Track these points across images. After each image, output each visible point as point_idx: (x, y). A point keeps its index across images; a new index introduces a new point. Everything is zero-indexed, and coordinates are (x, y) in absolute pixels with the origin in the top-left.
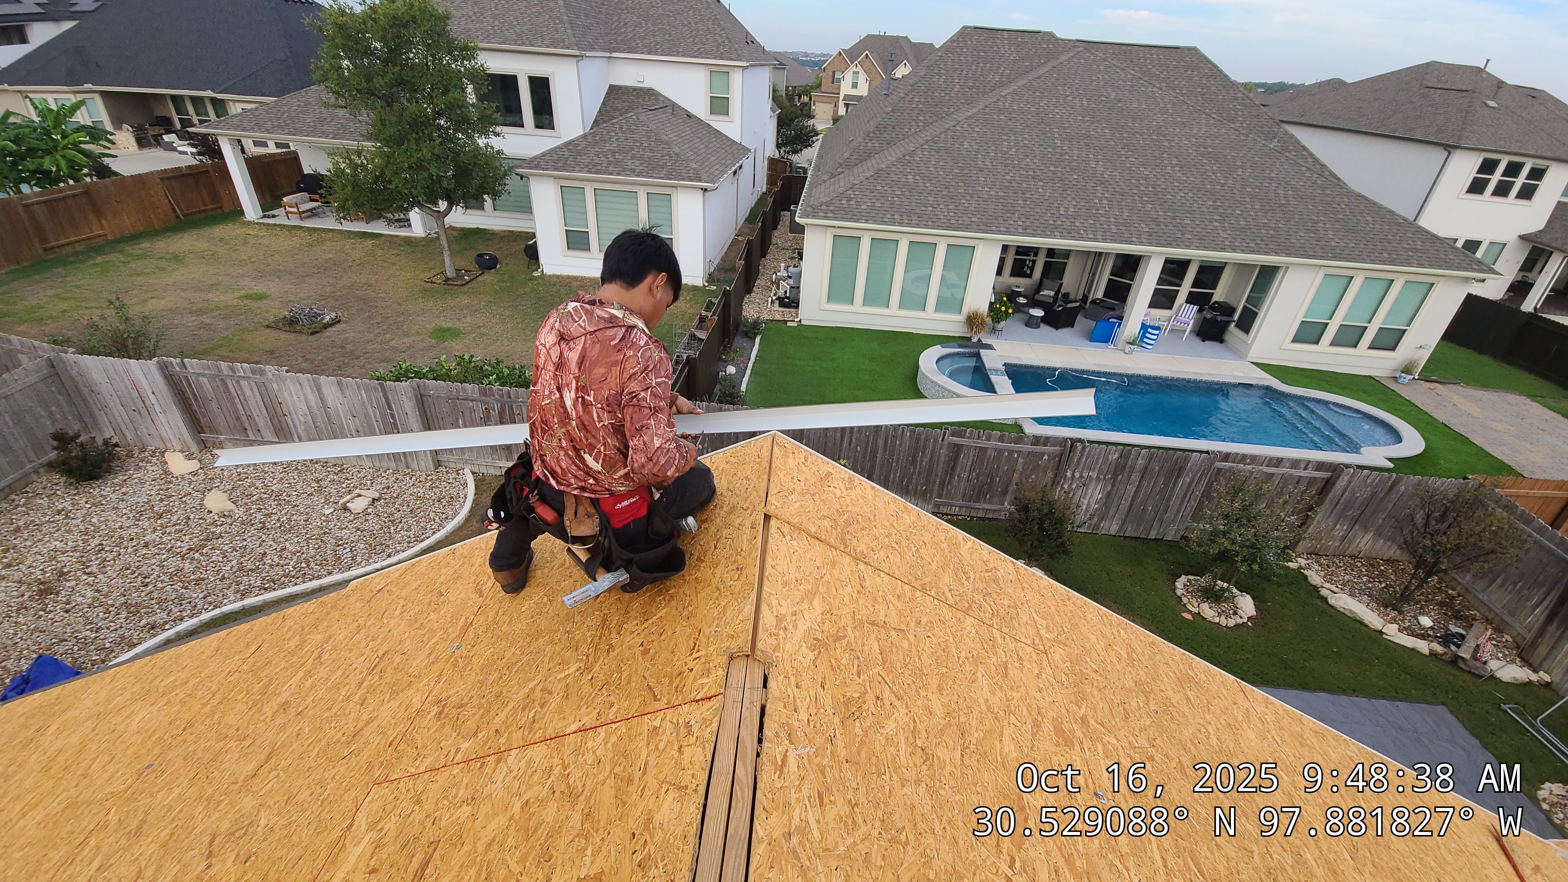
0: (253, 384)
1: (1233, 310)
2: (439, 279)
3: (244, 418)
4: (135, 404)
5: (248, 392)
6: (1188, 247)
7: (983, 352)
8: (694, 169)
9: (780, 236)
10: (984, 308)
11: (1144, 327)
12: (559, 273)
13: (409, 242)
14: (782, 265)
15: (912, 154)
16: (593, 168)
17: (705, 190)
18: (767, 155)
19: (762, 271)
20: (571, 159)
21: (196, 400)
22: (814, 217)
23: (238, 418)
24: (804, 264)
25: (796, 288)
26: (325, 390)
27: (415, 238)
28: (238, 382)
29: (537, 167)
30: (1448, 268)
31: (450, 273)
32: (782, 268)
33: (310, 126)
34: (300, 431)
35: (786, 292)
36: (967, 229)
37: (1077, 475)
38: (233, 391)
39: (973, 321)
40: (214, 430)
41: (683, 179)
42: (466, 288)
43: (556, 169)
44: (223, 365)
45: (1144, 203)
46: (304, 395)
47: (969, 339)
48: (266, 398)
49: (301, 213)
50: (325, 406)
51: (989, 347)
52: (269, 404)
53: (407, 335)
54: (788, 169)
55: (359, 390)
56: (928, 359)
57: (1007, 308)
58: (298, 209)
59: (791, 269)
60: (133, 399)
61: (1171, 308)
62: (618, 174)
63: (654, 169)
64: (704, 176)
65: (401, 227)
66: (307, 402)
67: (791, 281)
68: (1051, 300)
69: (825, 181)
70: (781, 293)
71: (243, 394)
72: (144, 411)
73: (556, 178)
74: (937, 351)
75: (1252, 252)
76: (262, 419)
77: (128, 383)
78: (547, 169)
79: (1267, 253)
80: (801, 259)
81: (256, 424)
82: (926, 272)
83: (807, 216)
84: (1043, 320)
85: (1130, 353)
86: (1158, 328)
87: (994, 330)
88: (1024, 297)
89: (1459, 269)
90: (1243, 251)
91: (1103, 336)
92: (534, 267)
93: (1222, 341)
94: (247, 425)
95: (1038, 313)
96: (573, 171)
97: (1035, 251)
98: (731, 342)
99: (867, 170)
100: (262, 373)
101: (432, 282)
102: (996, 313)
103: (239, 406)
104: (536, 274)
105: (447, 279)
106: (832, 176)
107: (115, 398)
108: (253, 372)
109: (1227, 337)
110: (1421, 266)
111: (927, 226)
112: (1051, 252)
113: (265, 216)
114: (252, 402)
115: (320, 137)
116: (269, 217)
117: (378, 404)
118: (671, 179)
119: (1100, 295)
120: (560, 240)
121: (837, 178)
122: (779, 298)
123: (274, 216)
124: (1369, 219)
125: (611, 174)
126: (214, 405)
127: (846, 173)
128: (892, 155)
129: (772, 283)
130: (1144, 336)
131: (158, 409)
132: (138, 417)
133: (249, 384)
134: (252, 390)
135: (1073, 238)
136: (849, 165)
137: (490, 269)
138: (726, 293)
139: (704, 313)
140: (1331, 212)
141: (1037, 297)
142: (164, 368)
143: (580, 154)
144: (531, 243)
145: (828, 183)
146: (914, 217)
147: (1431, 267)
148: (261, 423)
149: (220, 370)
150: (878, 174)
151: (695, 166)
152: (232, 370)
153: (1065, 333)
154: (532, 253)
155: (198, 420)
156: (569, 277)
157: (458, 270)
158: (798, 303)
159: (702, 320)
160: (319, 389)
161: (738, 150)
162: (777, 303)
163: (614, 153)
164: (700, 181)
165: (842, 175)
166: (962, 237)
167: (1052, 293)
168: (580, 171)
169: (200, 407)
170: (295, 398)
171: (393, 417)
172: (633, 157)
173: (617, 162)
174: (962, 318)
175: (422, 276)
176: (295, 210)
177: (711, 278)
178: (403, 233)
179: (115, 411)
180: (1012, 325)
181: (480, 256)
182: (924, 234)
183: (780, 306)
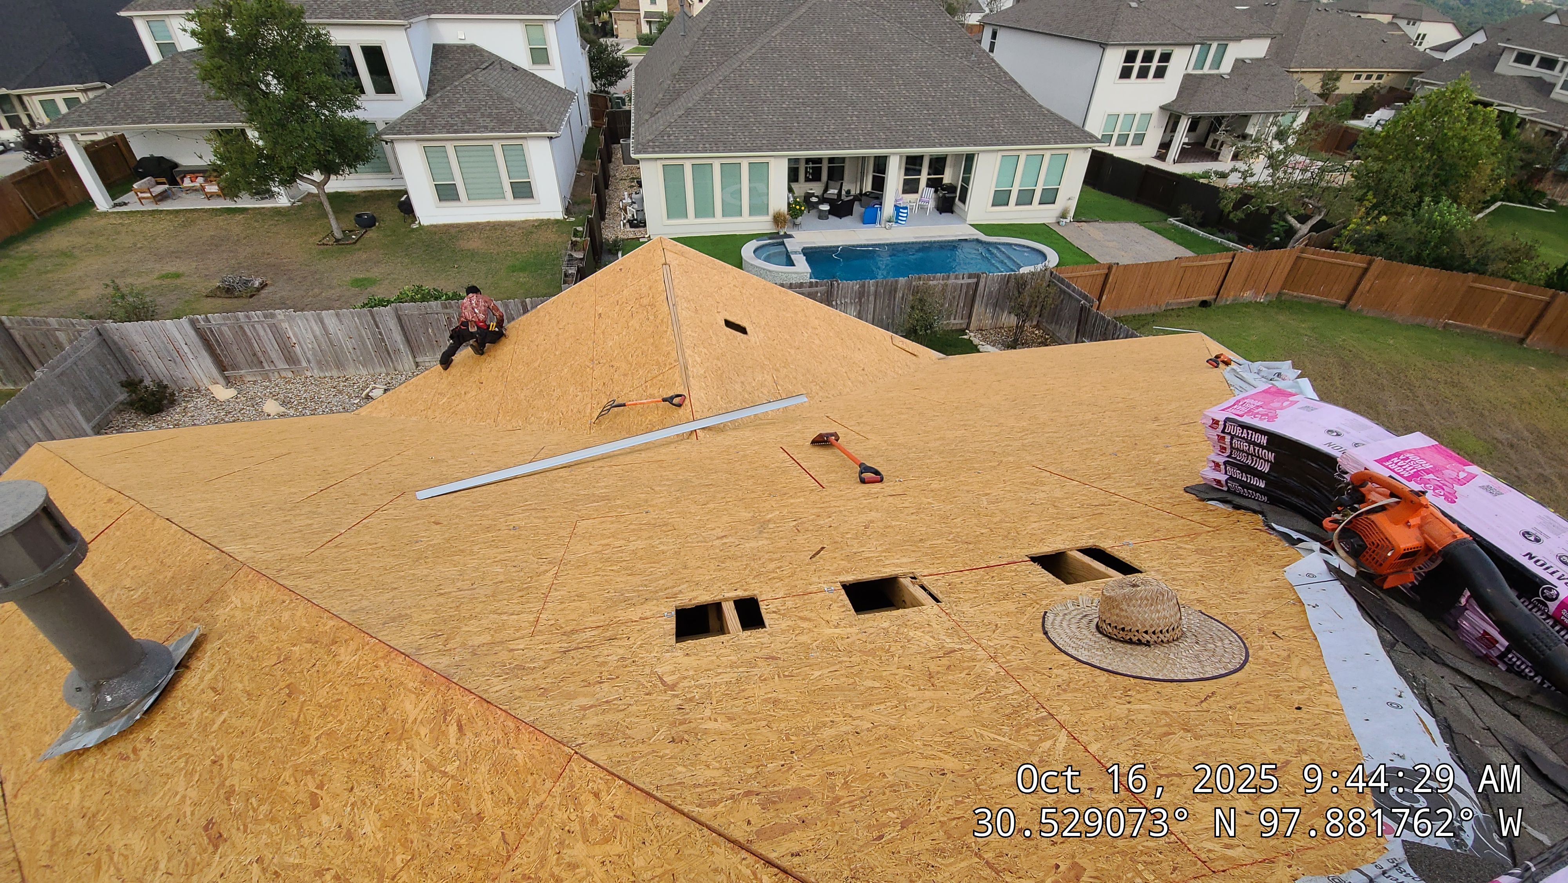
0: (266, 326)
1: (955, 188)
2: (329, 241)
3: (260, 354)
4: (171, 356)
5: (262, 333)
6: (911, 147)
7: (785, 240)
8: (538, 121)
9: (619, 170)
10: (784, 209)
11: (897, 208)
12: (435, 223)
13: (278, 212)
14: (626, 193)
15: (711, 92)
16: (449, 128)
17: (551, 138)
18: (586, 92)
19: (608, 201)
20: (428, 122)
21: (219, 345)
22: (645, 152)
23: (255, 355)
24: (645, 190)
25: (641, 211)
26: (326, 321)
27: (283, 208)
28: (253, 326)
29: (400, 132)
30: (1072, 142)
31: (338, 234)
32: (626, 196)
33: (152, 113)
34: (309, 356)
35: (633, 216)
36: (760, 150)
37: (839, 302)
38: (249, 334)
39: (778, 219)
40: (235, 367)
41: (531, 131)
42: (358, 245)
43: (418, 133)
44: (241, 315)
45: (881, 116)
46: (311, 327)
47: (778, 233)
48: (277, 336)
49: (154, 197)
50: (327, 333)
51: (790, 236)
52: (279, 340)
53: (331, 287)
54: (609, 105)
55: (353, 318)
56: (747, 251)
57: (801, 206)
58: (151, 193)
59: (634, 196)
60: (169, 352)
61: (917, 192)
62: (475, 132)
63: (503, 124)
64: (548, 126)
65: (262, 199)
66: (313, 332)
67: (636, 206)
68: (836, 197)
69: (647, 120)
70: (629, 216)
71: (258, 335)
72: (178, 360)
73: (418, 140)
74: (753, 244)
75: (953, 146)
76: (274, 353)
77: (164, 339)
78: (410, 134)
79: (962, 145)
80: (641, 186)
81: (270, 357)
82: (737, 187)
83: (640, 152)
84: (830, 212)
85: (891, 227)
86: (906, 208)
87: (795, 225)
88: (817, 197)
89: (1079, 142)
90: (947, 146)
91: (870, 219)
92: (410, 221)
93: (952, 212)
94: (262, 359)
95: (825, 207)
96: (434, 133)
97: (819, 160)
98: (600, 259)
99: (677, 110)
100: (273, 316)
101: (324, 244)
102: (794, 211)
103: (255, 345)
104: (414, 226)
105: (337, 241)
106: (652, 115)
107: (154, 353)
108: (265, 317)
109: (955, 209)
110: (1056, 143)
111: (730, 151)
112: (831, 160)
113: (115, 205)
114: (265, 339)
115: (166, 122)
116: (120, 205)
117: (369, 326)
118: (520, 132)
119: (869, 189)
120: (431, 194)
121: (657, 116)
122: (629, 221)
123: (125, 204)
124: (1026, 113)
125: (468, 132)
126: (235, 347)
127: (663, 112)
128: (696, 94)
129: (621, 209)
130: (898, 215)
131: (190, 356)
132: (173, 365)
133: (263, 327)
134: (265, 331)
135: (834, 149)
136: (664, 104)
137: (371, 227)
138: (589, 221)
139: (574, 239)
140: (1004, 111)
141: (825, 196)
142: (193, 323)
143: (434, 117)
144: (403, 199)
145: (650, 122)
146: (720, 144)
147: (1062, 143)
148: (274, 355)
149: (238, 319)
150: (688, 112)
151: (538, 118)
152: (248, 317)
153: (847, 220)
154: (407, 209)
155: (222, 361)
156: (445, 225)
157: (343, 232)
158: (645, 223)
159: (574, 244)
160: (322, 322)
161: (564, 96)
162: (628, 225)
163: (464, 113)
164: (545, 131)
165: (659, 114)
166: (758, 156)
167: (836, 191)
168: (439, 133)
169: (222, 350)
170: (304, 331)
171: (380, 333)
172: (483, 115)
173: (470, 122)
174: (769, 218)
175: (311, 240)
176: (149, 195)
177: (568, 211)
178: (267, 204)
179: (153, 364)
180: (808, 218)
181: (359, 216)
182: (731, 157)
183: (631, 227)
